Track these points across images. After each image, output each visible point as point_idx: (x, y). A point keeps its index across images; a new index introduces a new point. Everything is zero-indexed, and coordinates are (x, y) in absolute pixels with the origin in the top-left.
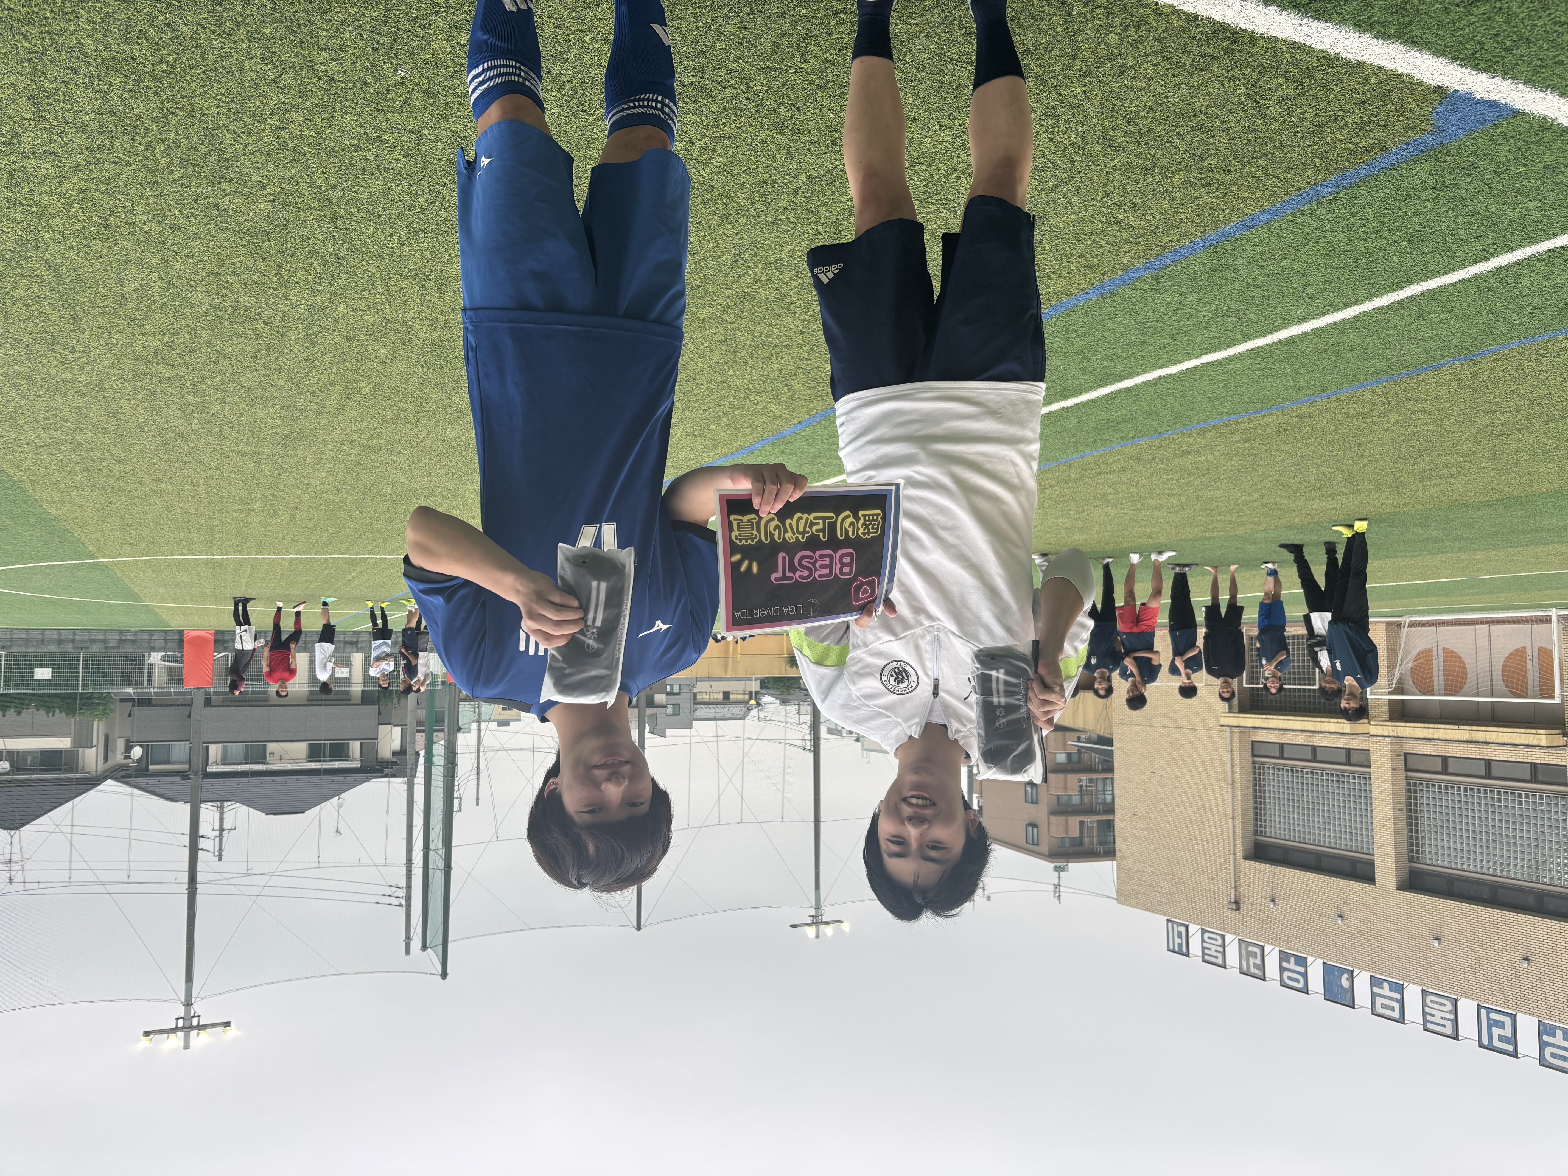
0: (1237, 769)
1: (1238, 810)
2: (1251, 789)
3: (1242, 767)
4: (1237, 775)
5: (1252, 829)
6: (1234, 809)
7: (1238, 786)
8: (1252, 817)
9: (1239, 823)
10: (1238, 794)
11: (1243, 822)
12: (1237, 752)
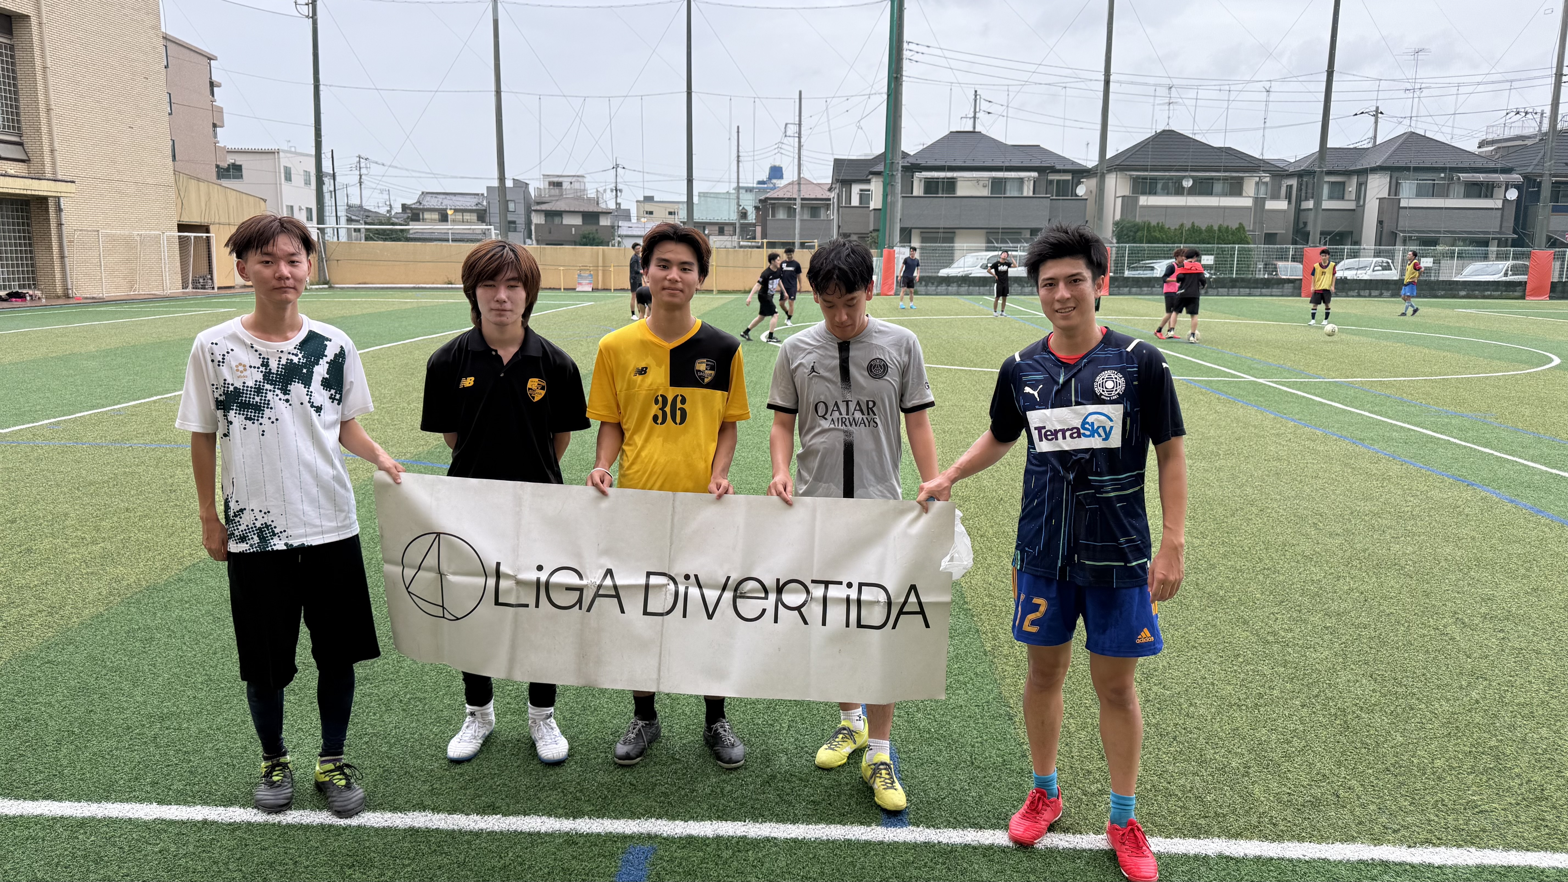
0: (44, 129)
1: (39, 77)
2: (23, 102)
3: (39, 130)
4: (44, 121)
5: (18, 54)
6: (45, 78)
7: (42, 107)
8: (18, 68)
9: (38, 62)
10: (41, 97)
11: (33, 62)
12: (46, 149)
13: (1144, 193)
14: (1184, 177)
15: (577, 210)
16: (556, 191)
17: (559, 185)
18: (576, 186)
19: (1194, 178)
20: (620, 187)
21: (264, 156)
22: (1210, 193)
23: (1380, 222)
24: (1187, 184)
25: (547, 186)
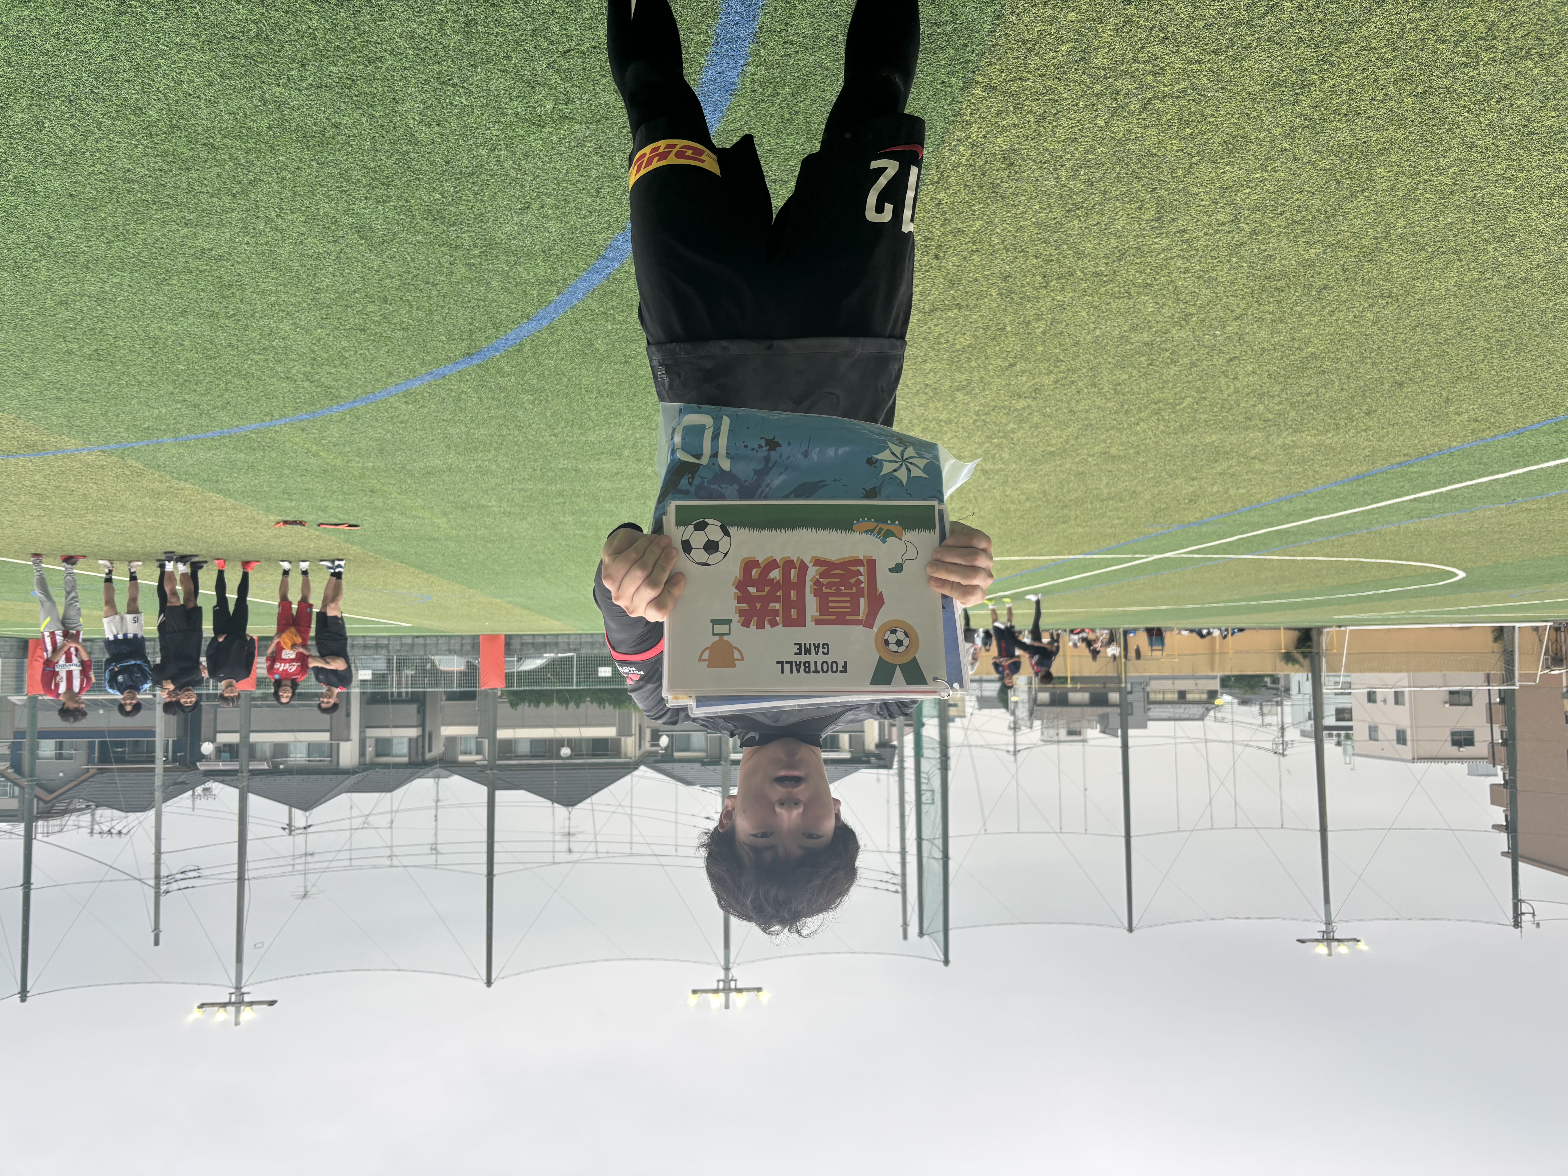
13: (613, 739)
14: (570, 758)
15: (1074, 709)
16: (1075, 726)
17: (1071, 733)
18: (1052, 732)
19: (559, 757)
20: (1011, 732)
21: (1428, 756)
22: (534, 742)
23: (348, 715)
24: (565, 751)
25: (1083, 731)
